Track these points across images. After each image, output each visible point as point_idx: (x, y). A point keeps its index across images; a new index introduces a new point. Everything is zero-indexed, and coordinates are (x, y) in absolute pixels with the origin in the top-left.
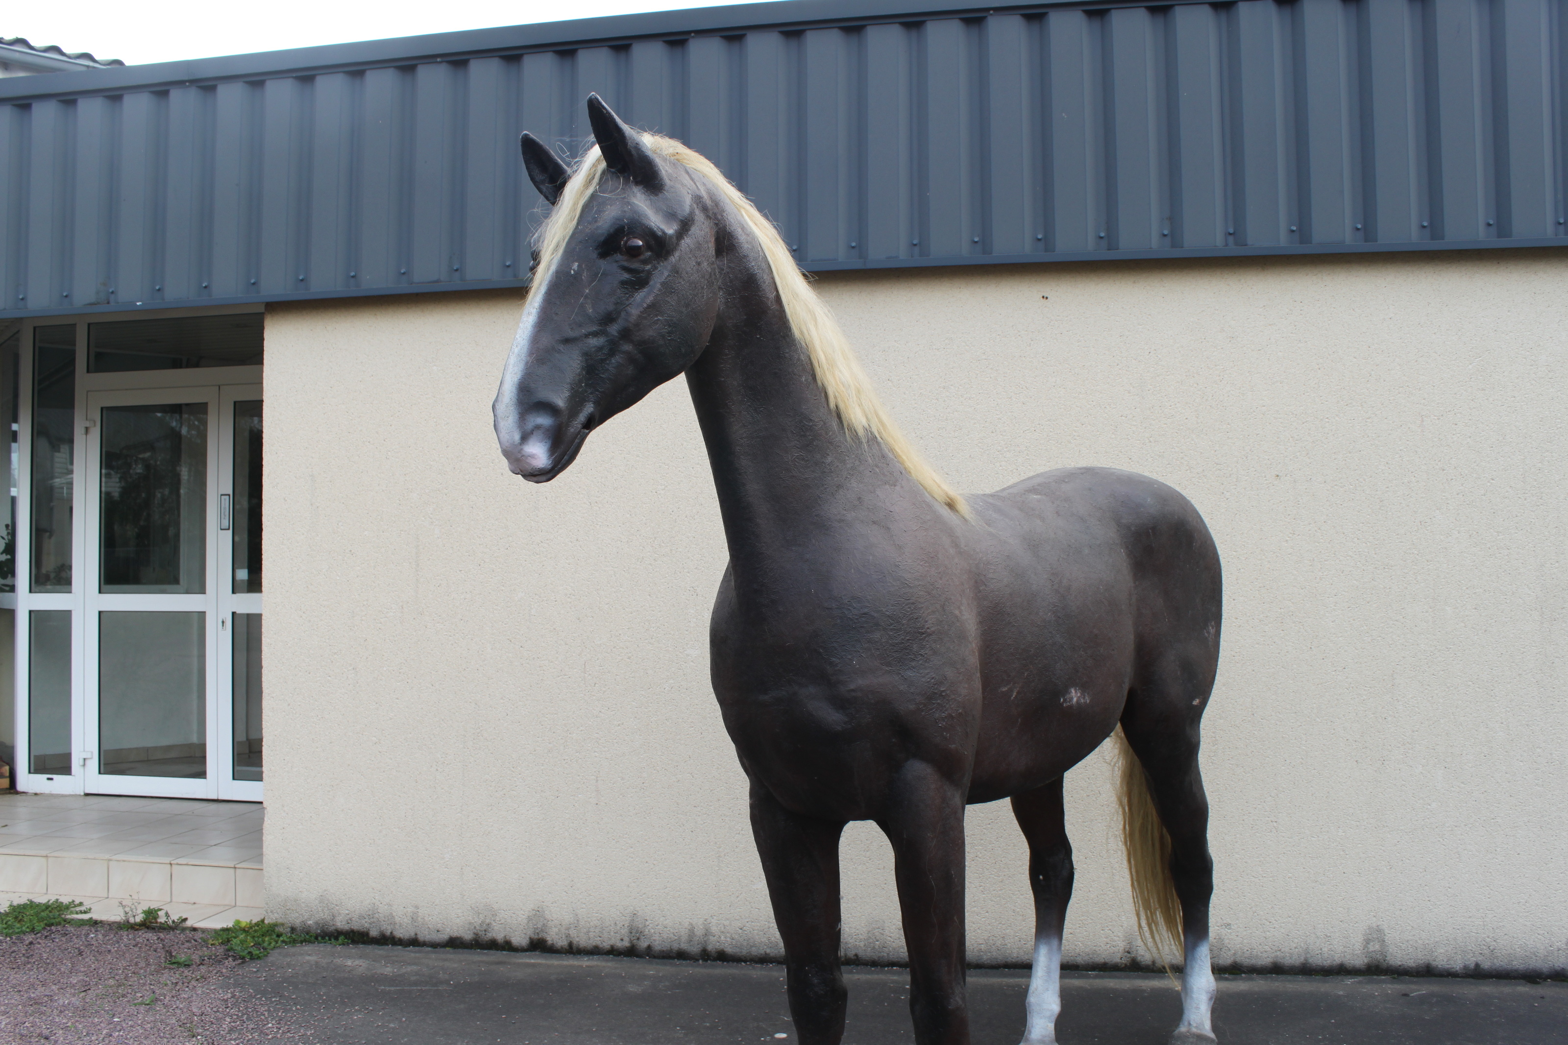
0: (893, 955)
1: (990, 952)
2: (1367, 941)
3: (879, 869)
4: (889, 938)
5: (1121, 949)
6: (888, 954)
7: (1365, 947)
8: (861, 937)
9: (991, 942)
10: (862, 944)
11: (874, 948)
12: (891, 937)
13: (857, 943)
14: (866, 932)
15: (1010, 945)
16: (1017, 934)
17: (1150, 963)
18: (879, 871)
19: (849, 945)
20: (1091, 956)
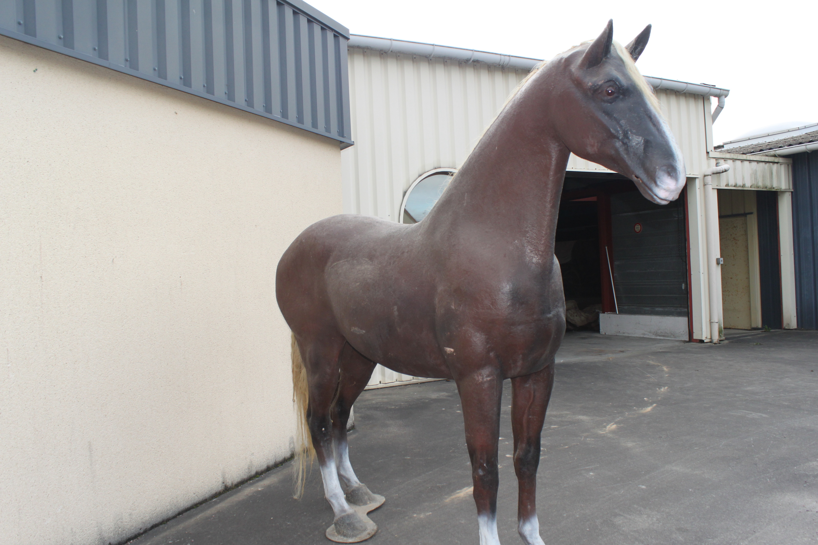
0: (129, 533)
1: (172, 509)
2: (290, 444)
3: (117, 479)
4: (125, 523)
5: (221, 482)
6: (126, 534)
7: (290, 447)
8: (111, 529)
9: (172, 502)
10: (112, 534)
11: (119, 533)
12: (126, 522)
13: (110, 535)
14: (114, 525)
15: (179, 500)
16: (182, 493)
17: (231, 485)
18: (117, 480)
19: (106, 539)
20: (211, 491)
